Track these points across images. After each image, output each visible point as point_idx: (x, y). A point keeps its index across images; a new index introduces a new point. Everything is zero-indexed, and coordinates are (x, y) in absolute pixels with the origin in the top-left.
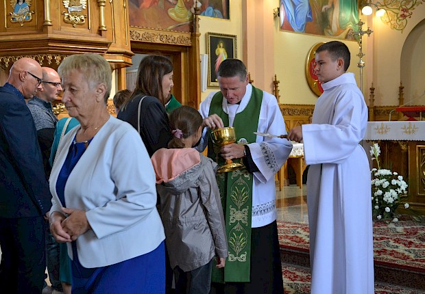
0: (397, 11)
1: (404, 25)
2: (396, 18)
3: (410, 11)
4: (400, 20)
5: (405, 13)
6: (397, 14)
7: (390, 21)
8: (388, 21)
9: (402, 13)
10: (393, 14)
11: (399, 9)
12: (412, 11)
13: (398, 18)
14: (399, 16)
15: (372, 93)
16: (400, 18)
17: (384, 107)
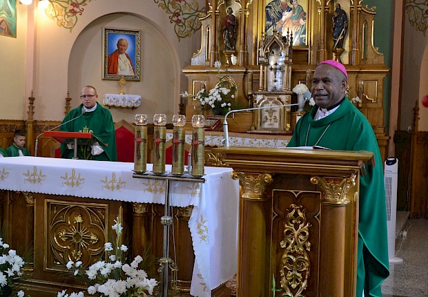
0: (64, 4)
1: (74, 23)
2: (64, 13)
3: (81, 7)
4: (68, 16)
5: (75, 9)
6: (66, 8)
7: (56, 17)
8: (54, 15)
9: (72, 7)
10: (61, 7)
11: (68, 3)
12: (83, 7)
13: (66, 13)
14: (67, 11)
15: (32, 103)
16: (69, 14)
17: (46, 122)
